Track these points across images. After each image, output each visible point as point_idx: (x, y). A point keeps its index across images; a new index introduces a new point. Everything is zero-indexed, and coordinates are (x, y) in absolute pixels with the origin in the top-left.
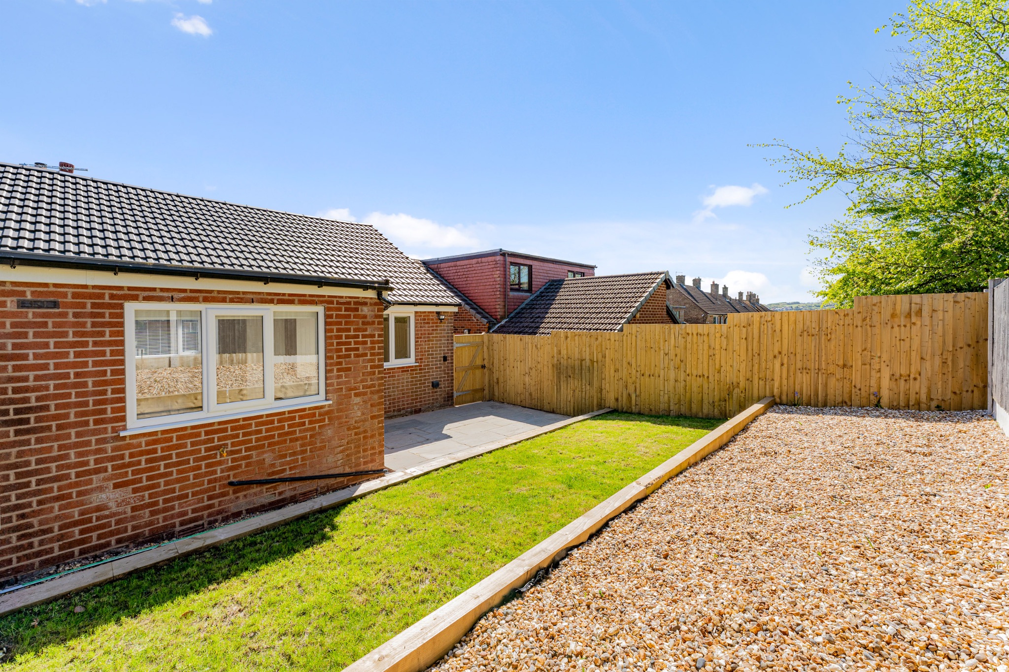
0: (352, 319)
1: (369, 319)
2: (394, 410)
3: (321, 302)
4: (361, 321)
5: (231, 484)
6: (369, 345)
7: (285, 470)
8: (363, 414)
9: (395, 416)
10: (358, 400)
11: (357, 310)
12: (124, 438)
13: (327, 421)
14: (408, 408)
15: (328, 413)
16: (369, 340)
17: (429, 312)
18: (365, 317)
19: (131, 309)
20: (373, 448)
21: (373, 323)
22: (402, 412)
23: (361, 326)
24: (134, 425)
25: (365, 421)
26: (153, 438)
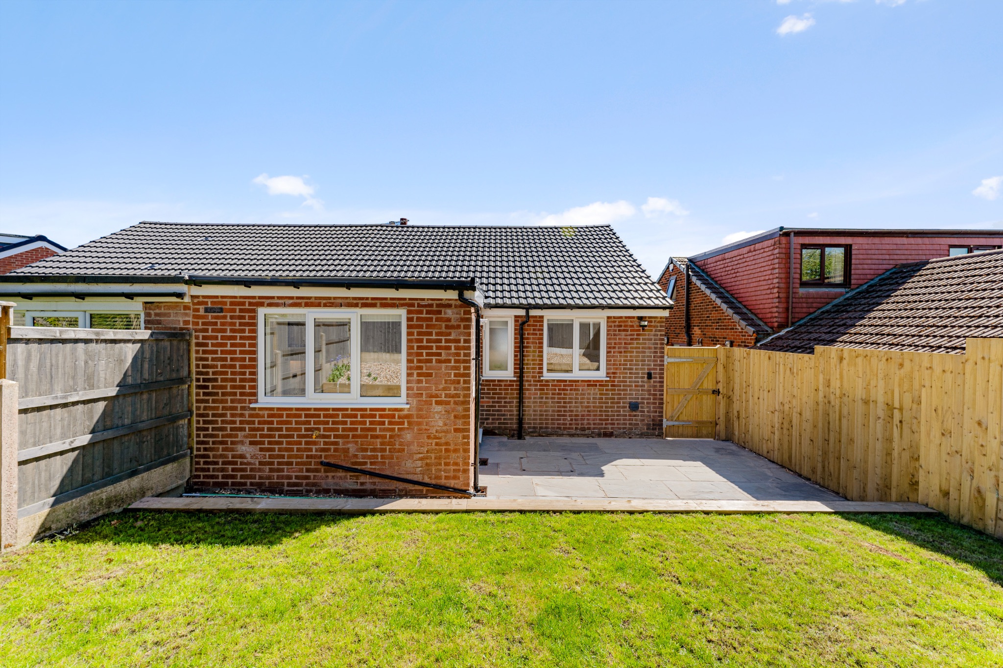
0: (434, 322)
1: (453, 323)
2: (576, 428)
3: (402, 305)
4: (443, 324)
5: (322, 463)
6: (453, 350)
7: (365, 463)
8: (445, 425)
9: (578, 435)
10: (439, 408)
11: (440, 312)
12: (254, 409)
13: (406, 425)
14: (594, 428)
15: (407, 416)
16: (453, 345)
17: (626, 317)
18: (449, 320)
19: (262, 312)
20: (456, 464)
21: (459, 327)
22: (587, 432)
23: (444, 330)
24: (264, 401)
25: (447, 432)
26: (275, 413)
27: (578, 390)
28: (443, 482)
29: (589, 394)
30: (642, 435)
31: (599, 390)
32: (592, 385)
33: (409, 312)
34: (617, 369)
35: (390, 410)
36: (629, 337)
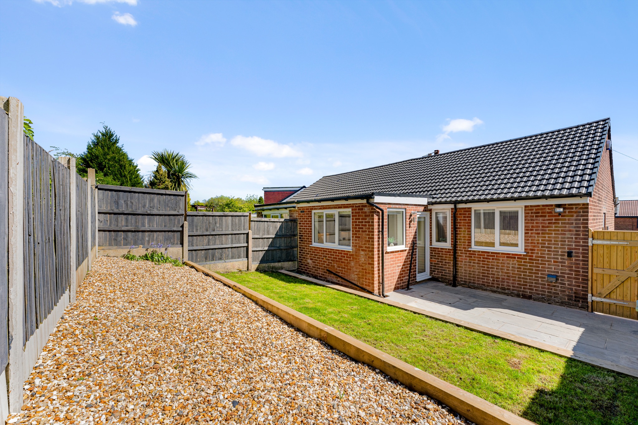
0: (361, 214)
1: (367, 214)
2: (498, 287)
3: (350, 207)
4: (364, 215)
5: (327, 270)
6: (367, 227)
7: (339, 273)
8: (365, 260)
9: (499, 293)
10: (362, 253)
11: (362, 209)
12: (311, 247)
13: (352, 259)
14: (513, 290)
15: (352, 255)
16: (367, 224)
17: (543, 206)
18: (366, 212)
19: (313, 211)
20: (369, 279)
21: (369, 215)
23: (364, 217)
24: (315, 244)
25: (365, 264)
26: (316, 248)
27: (499, 260)
28: (364, 287)
29: (509, 264)
30: (562, 304)
31: (518, 261)
32: (511, 258)
33: (352, 210)
34: (534, 246)
35: (347, 251)
36: (547, 222)
